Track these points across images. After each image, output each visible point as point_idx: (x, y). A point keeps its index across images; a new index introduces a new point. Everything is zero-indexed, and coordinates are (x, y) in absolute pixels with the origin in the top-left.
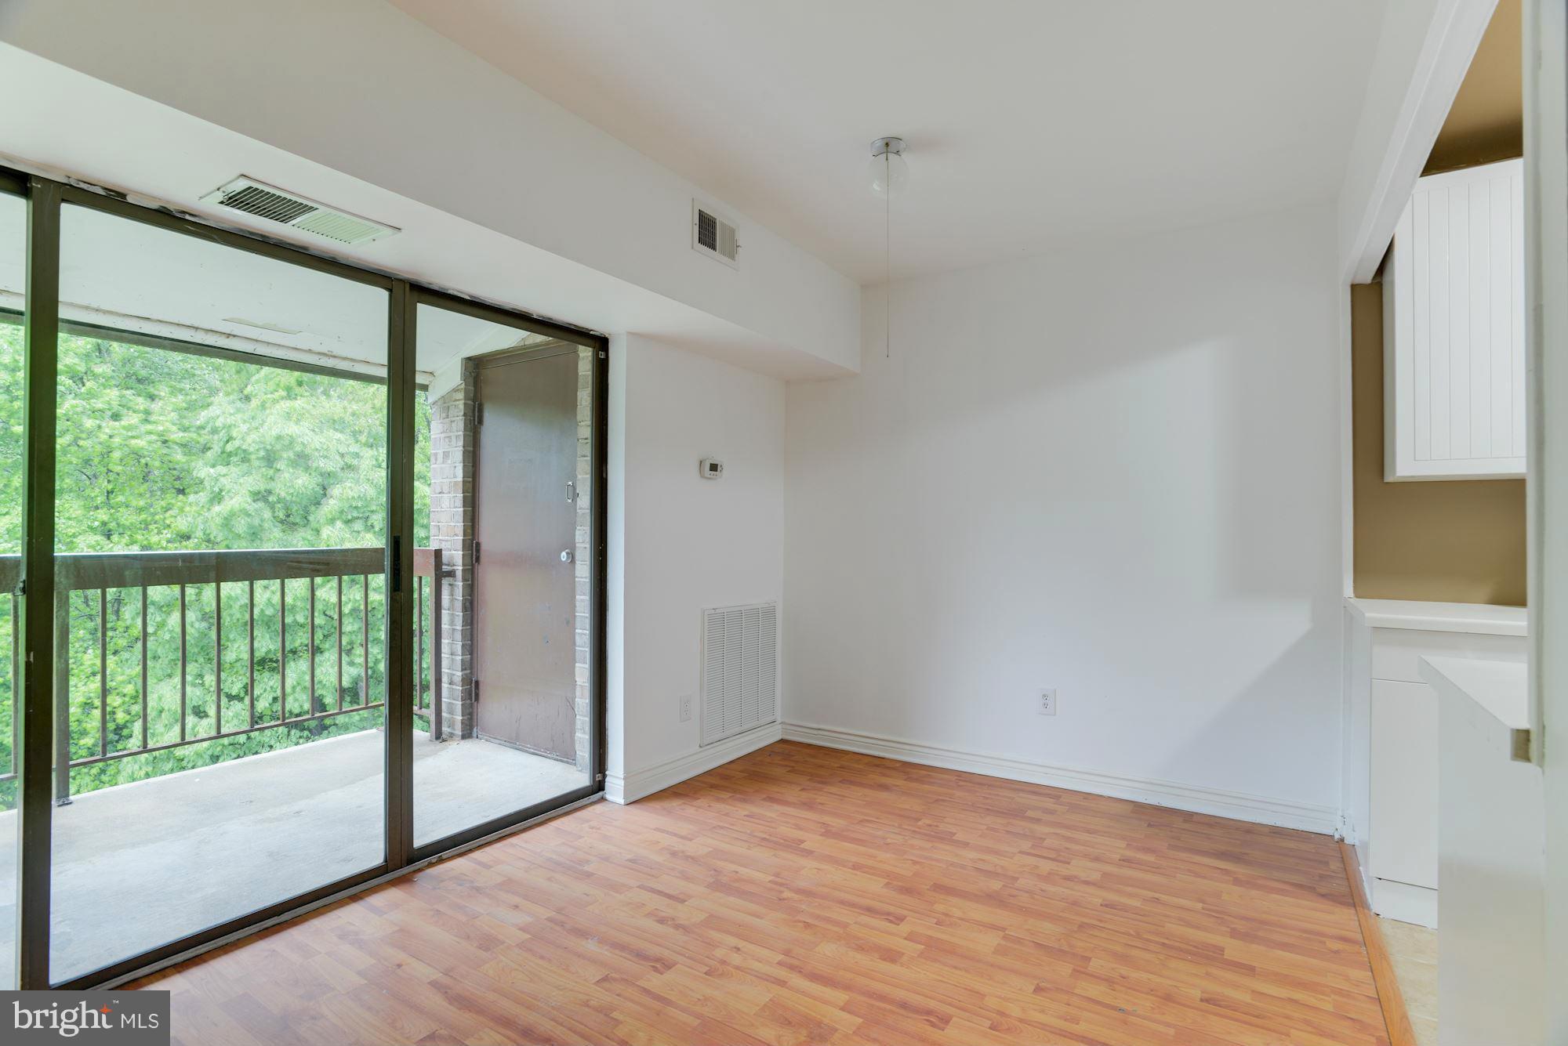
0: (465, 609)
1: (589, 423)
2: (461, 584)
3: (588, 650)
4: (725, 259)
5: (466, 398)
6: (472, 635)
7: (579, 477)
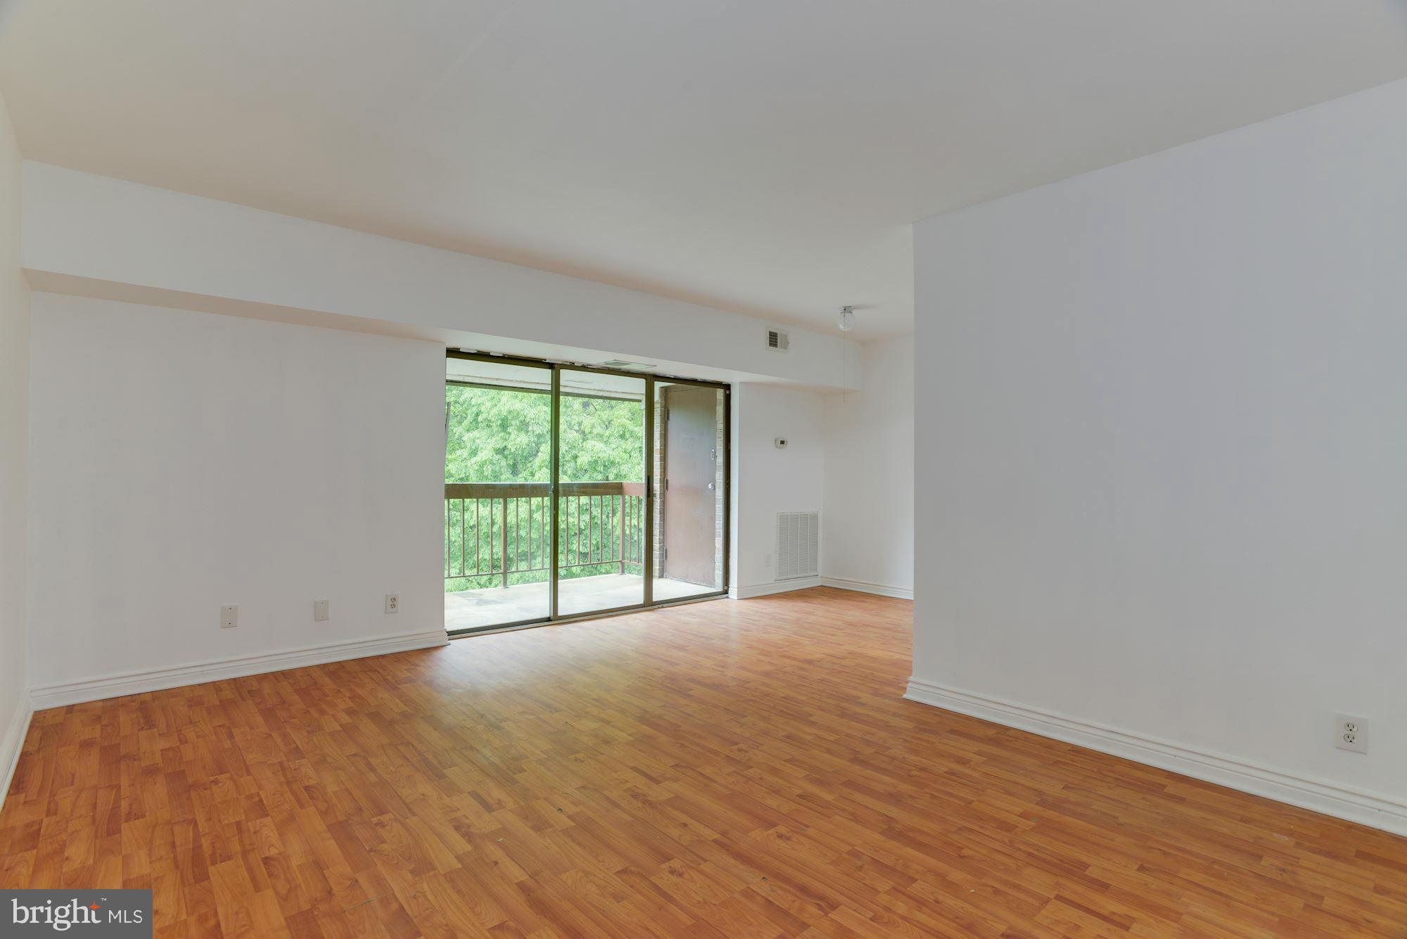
0: (661, 513)
1: (722, 422)
2: (659, 500)
3: (721, 531)
4: (782, 350)
5: (661, 407)
6: (664, 526)
7: (718, 448)
